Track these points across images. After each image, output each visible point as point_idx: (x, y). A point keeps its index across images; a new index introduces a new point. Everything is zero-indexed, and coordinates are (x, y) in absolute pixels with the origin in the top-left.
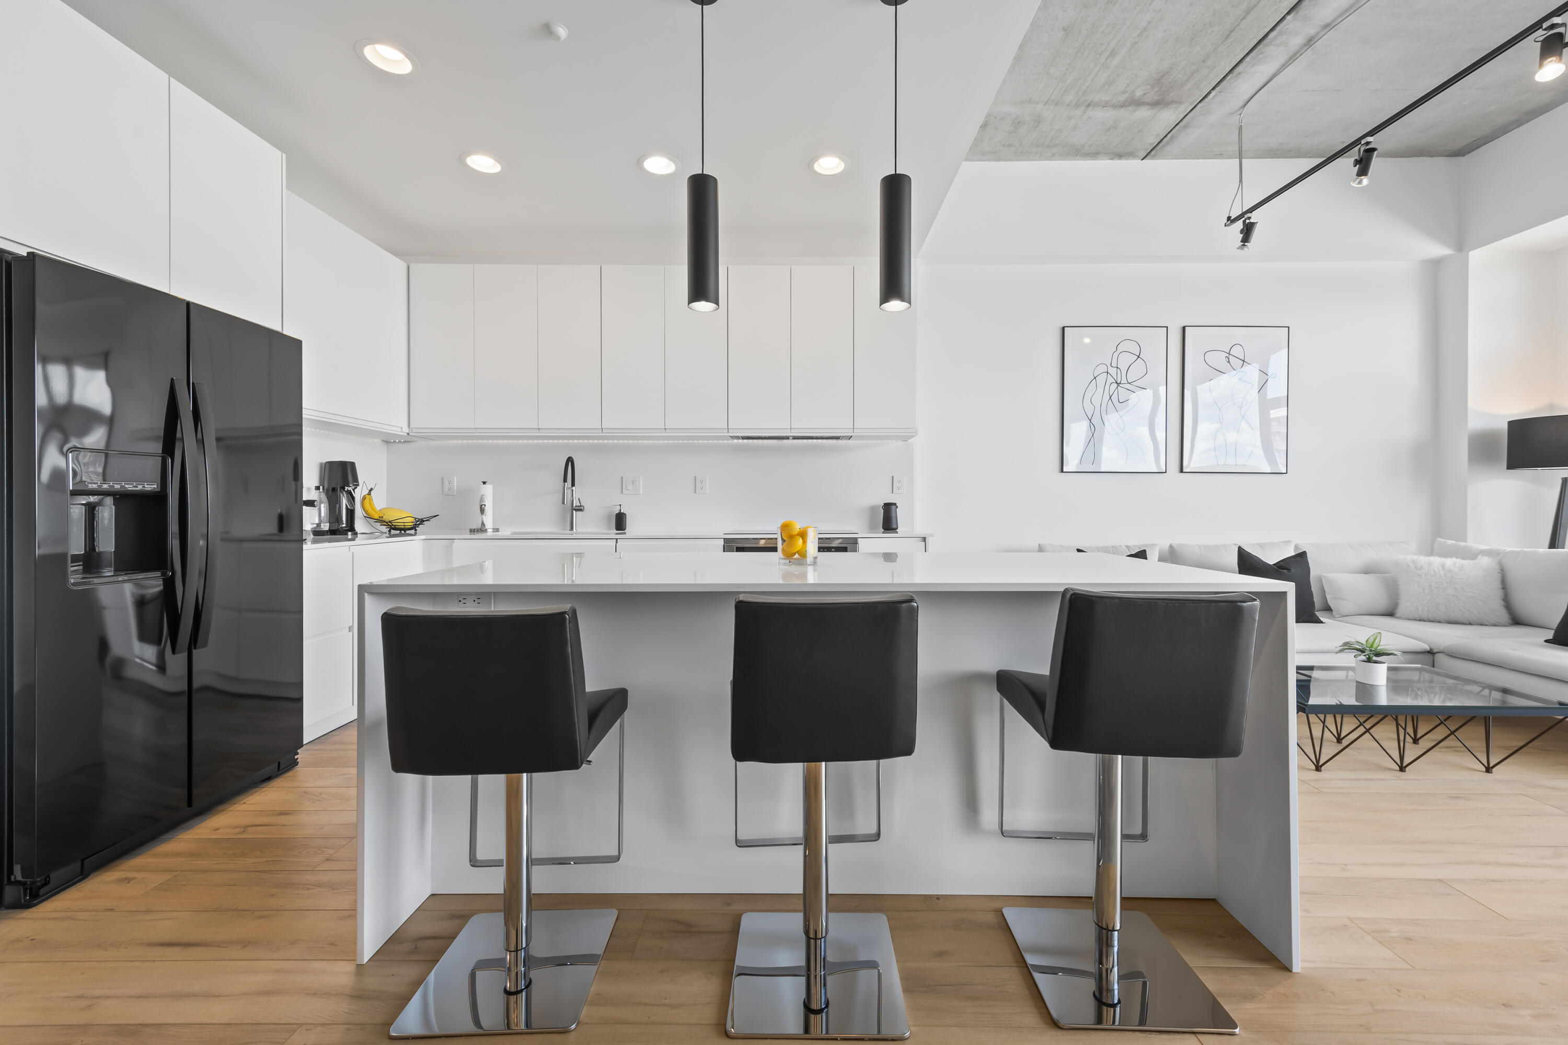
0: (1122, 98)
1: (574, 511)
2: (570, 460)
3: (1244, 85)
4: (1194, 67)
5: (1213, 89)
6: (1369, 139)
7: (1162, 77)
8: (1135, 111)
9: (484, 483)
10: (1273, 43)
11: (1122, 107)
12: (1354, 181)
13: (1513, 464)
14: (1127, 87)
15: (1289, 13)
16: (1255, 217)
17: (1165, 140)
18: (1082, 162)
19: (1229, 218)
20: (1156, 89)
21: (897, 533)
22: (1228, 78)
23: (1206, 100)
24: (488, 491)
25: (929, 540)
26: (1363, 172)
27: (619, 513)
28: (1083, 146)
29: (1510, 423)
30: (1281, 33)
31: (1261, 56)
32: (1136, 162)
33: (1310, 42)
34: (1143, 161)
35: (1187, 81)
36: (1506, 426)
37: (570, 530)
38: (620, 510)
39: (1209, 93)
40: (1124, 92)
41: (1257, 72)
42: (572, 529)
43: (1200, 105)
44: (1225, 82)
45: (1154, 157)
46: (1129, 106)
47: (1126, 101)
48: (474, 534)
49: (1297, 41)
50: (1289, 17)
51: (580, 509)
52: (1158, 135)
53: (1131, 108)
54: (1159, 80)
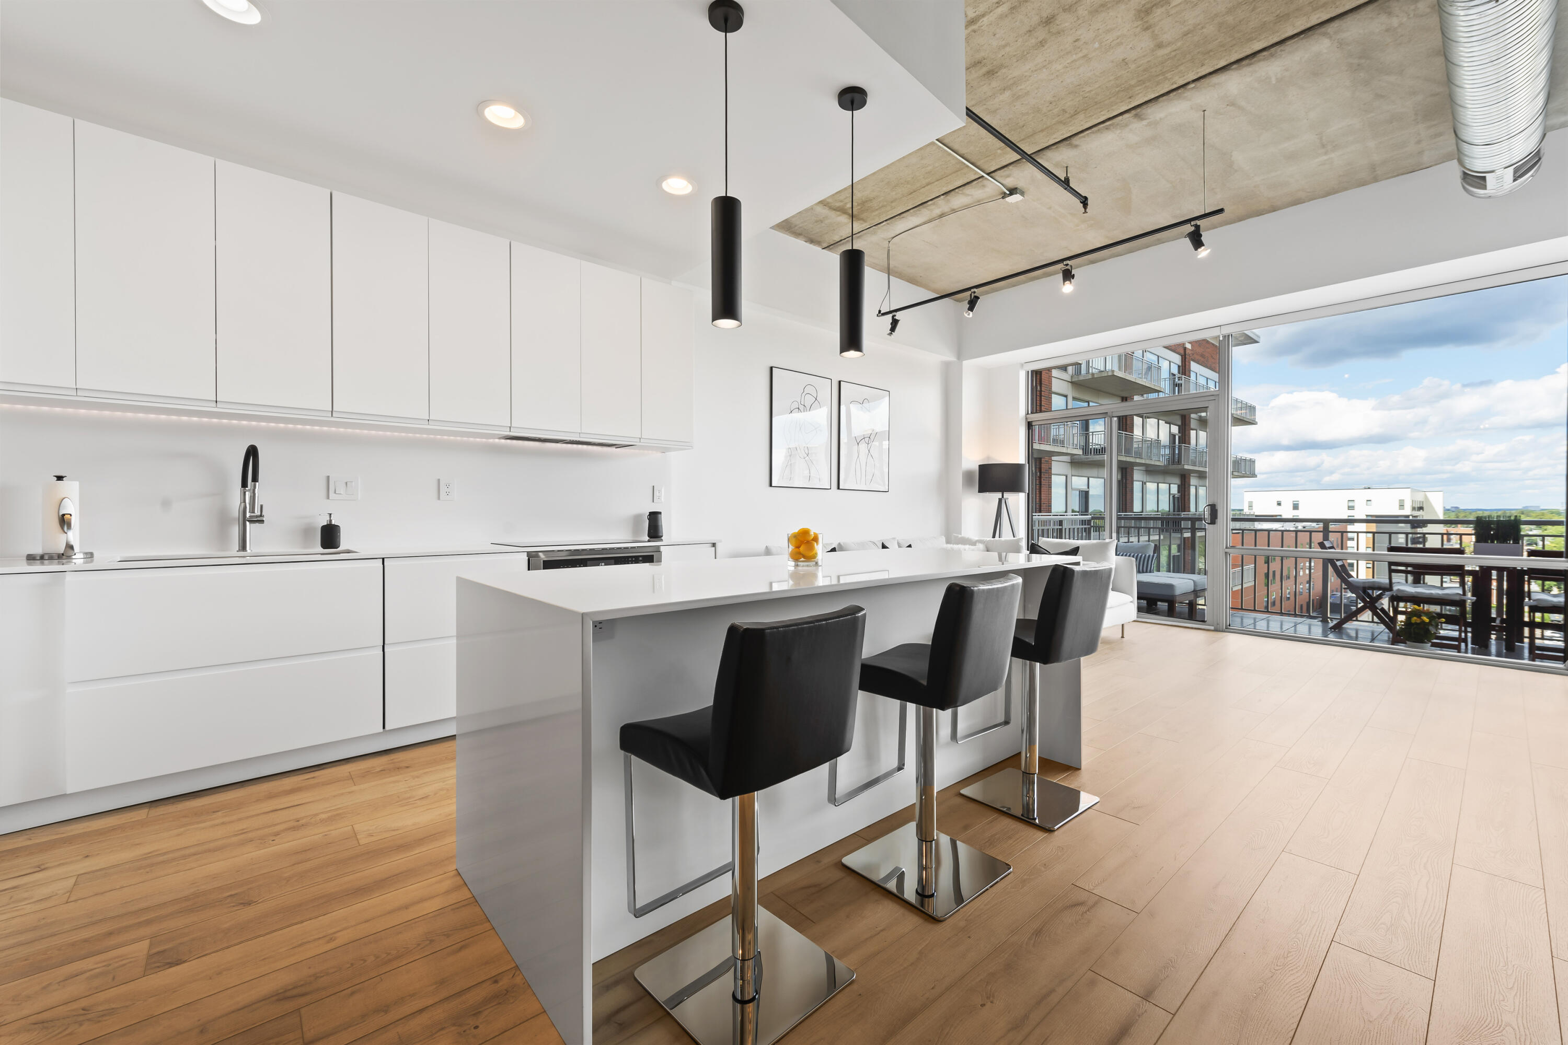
0: (838, 204)
1: (248, 523)
2: (252, 453)
3: (900, 225)
4: (885, 203)
5: (886, 220)
6: (975, 290)
7: (867, 201)
8: (839, 216)
9: (60, 478)
10: (928, 207)
11: (834, 210)
12: (966, 313)
13: (981, 490)
14: (845, 199)
15: (943, 195)
16: (898, 315)
17: (843, 241)
18: (788, 236)
19: (880, 311)
20: (859, 207)
21: (662, 540)
22: (897, 217)
23: (879, 226)
24: (71, 491)
25: (718, 545)
26: (971, 308)
27: (328, 525)
28: (796, 226)
29: (980, 466)
30: (934, 204)
31: (918, 212)
32: (817, 249)
33: (942, 216)
34: (823, 250)
35: (877, 210)
36: (977, 468)
37: (239, 550)
38: (331, 521)
39: (883, 222)
40: (841, 201)
41: (912, 220)
42: (243, 547)
43: (874, 227)
44: (893, 219)
45: (830, 250)
46: (838, 211)
47: (839, 207)
48: (42, 564)
49: (937, 212)
50: (942, 197)
51: (259, 520)
52: (842, 236)
53: (838, 213)
54: (864, 202)
